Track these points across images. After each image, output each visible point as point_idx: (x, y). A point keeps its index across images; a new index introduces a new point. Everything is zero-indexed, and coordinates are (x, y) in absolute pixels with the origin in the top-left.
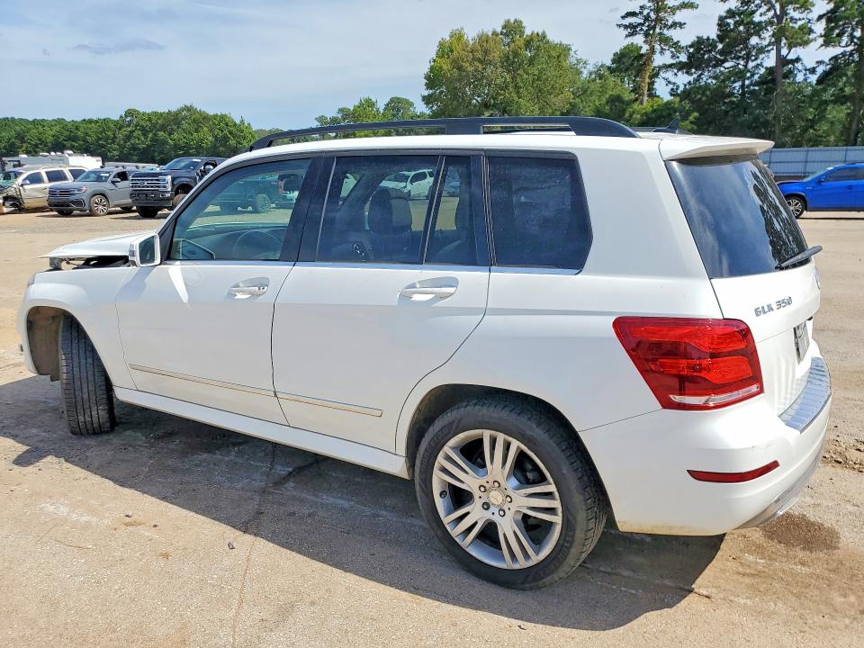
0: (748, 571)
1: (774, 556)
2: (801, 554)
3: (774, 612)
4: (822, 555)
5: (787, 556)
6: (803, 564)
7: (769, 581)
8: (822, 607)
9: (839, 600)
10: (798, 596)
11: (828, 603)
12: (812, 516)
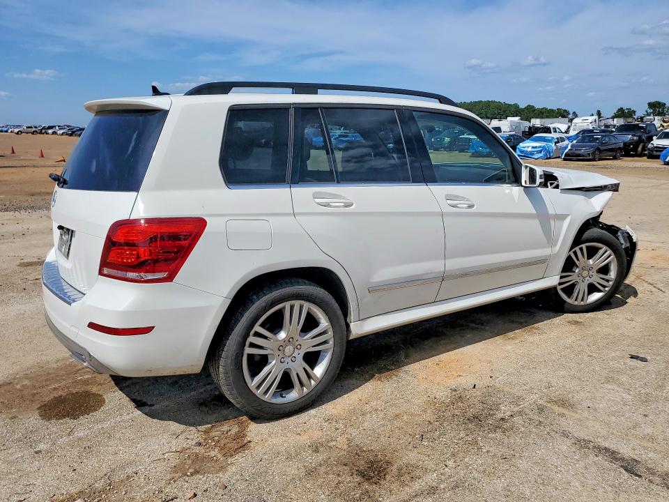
0: (82, 371)
1: (75, 384)
2: (60, 393)
3: (56, 363)
4: (47, 399)
5: (68, 388)
6: (55, 389)
7: (68, 372)
8: (33, 375)
9: (26, 382)
10: (49, 374)
11: (31, 379)
12: (69, 422)
